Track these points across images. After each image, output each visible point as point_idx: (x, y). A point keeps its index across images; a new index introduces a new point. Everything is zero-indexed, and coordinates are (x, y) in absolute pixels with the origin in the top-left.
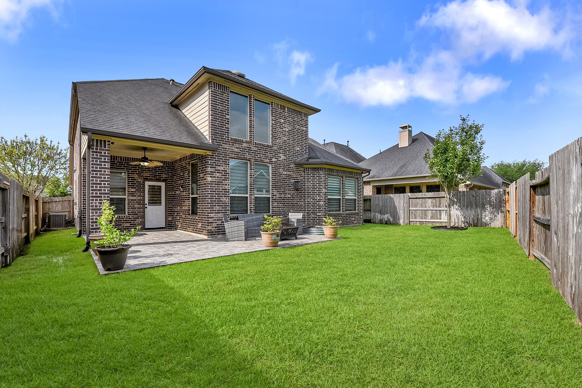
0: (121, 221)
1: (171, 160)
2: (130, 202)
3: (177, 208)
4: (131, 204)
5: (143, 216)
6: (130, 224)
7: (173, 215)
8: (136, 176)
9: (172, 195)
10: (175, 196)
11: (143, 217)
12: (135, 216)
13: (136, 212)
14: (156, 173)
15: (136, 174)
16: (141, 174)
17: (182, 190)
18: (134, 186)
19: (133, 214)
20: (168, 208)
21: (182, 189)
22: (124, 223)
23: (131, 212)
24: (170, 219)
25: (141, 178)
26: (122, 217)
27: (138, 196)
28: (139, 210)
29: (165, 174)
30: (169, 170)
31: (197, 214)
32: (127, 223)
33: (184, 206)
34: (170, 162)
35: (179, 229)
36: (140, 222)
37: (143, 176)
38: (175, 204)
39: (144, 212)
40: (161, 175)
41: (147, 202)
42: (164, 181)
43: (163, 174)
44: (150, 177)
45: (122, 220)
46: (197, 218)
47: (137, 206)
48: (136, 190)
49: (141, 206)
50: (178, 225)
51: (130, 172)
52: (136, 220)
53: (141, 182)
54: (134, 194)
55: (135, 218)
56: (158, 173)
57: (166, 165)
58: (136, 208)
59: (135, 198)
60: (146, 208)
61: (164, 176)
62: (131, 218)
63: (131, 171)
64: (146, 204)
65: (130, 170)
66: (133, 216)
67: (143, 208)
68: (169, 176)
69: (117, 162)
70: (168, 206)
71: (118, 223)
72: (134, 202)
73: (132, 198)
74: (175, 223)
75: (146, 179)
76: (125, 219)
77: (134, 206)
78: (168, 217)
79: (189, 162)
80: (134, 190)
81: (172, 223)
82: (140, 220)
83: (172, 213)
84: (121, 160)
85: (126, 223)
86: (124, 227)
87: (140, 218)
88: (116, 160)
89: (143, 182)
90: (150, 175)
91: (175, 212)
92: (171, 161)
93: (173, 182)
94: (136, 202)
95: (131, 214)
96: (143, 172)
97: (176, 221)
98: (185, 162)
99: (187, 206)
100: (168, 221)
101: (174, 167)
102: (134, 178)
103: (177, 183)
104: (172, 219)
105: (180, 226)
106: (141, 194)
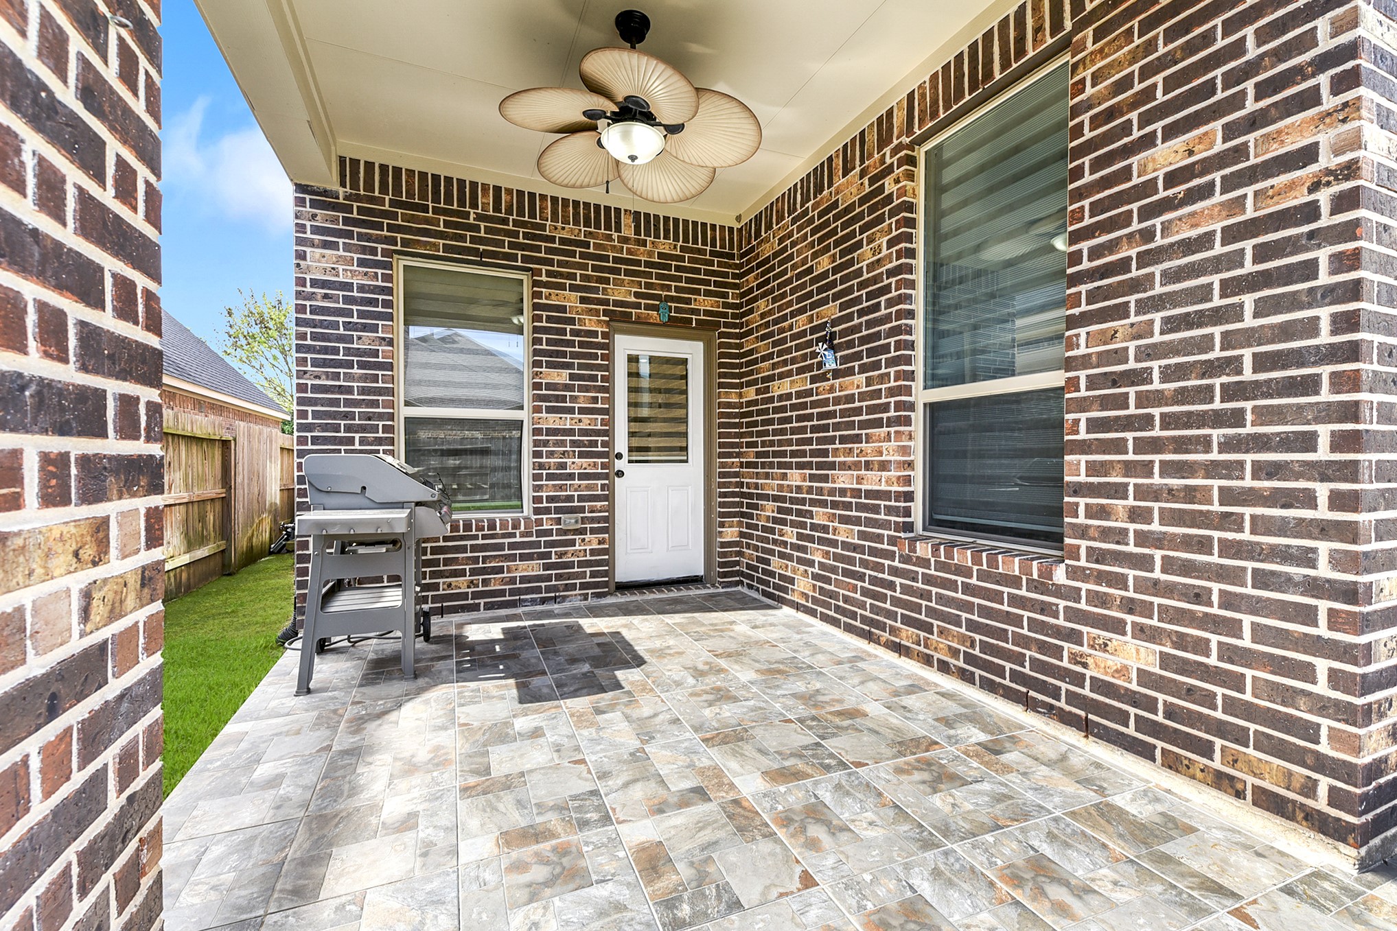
0: (500, 547)
1: (739, 218)
2: (546, 443)
3: (784, 477)
4: (551, 454)
5: (606, 519)
6: (547, 567)
7: (751, 516)
8: (571, 300)
9: (741, 405)
10: (766, 411)
11: (606, 526)
12: (569, 521)
13: (570, 499)
14: (668, 288)
15: (573, 288)
16: (596, 290)
17: (831, 365)
18: (564, 354)
19: (558, 510)
20: (722, 475)
21: (829, 355)
22: (512, 558)
23: (551, 499)
24: (730, 534)
25: (597, 313)
26: (504, 524)
27: (583, 411)
28: (588, 488)
29: (708, 293)
30: (726, 275)
31: (1055, 539)
32: (530, 557)
33: (844, 466)
34: (731, 229)
35: (798, 607)
36: (593, 552)
37: (606, 302)
38: (758, 455)
39: (610, 498)
40: (688, 301)
41: (621, 443)
42: (704, 328)
43: (697, 292)
44: (638, 306)
45: (506, 541)
46: (1060, 576)
47: (576, 464)
48: (572, 377)
49: (595, 464)
50: (791, 581)
51: (544, 278)
52: (573, 543)
53: (595, 334)
54: (563, 398)
55: (566, 532)
56: (678, 289)
57: (713, 245)
58: (571, 476)
59: (567, 422)
60: (620, 474)
61: (704, 303)
62: (548, 533)
63: (549, 273)
64: (619, 456)
65: (544, 268)
66: (558, 521)
67: (606, 476)
68: (726, 305)
69: (479, 217)
70: (723, 465)
71: (485, 559)
72: (563, 443)
73: (552, 421)
74: (768, 562)
75: (621, 319)
76: (518, 539)
77: (563, 466)
78: (722, 525)
79: (910, 146)
80: (561, 377)
81: (740, 554)
82: (592, 542)
83: (741, 505)
84: (497, 208)
85: (523, 557)
86: (512, 581)
87: (593, 531)
88: (474, 205)
89: (605, 335)
90: (637, 295)
91: (766, 497)
92: (737, 226)
93: (750, 332)
94: (574, 444)
95: (547, 511)
96: (607, 281)
97: (772, 552)
98: (862, 174)
99: (884, 466)
100: (723, 545)
101: (752, 249)
102: (563, 309)
103: (782, 331)
104: (742, 535)
105: (803, 585)
106: (595, 400)
